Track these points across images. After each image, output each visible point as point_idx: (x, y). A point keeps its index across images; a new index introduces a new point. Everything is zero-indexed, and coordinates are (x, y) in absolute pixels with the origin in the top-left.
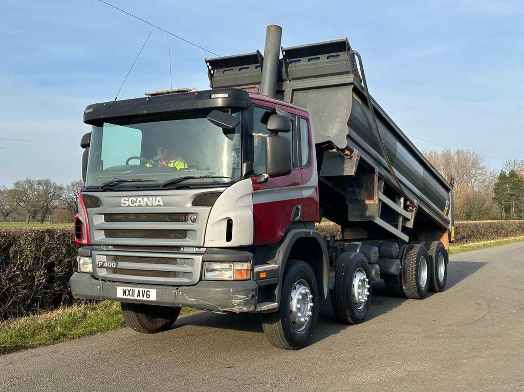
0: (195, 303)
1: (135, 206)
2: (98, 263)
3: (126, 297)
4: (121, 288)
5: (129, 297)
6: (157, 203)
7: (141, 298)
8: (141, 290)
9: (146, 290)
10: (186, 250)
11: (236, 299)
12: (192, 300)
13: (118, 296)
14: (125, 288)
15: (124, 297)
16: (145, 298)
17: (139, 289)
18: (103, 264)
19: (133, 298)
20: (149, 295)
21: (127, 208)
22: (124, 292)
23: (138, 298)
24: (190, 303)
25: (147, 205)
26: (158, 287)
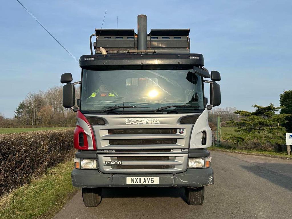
0: (187, 183)
1: (137, 124)
2: (105, 162)
3: (134, 183)
4: (130, 178)
5: (136, 183)
6: (155, 122)
7: (147, 183)
8: (146, 178)
9: (151, 178)
10: (175, 151)
11: (210, 179)
12: (185, 182)
13: (127, 183)
14: (133, 178)
15: (133, 183)
16: (150, 183)
17: (144, 178)
18: (110, 163)
19: (140, 183)
20: (153, 181)
21: (130, 125)
22: (133, 181)
23: (145, 183)
24: (184, 184)
25: (147, 123)
26: (160, 175)
